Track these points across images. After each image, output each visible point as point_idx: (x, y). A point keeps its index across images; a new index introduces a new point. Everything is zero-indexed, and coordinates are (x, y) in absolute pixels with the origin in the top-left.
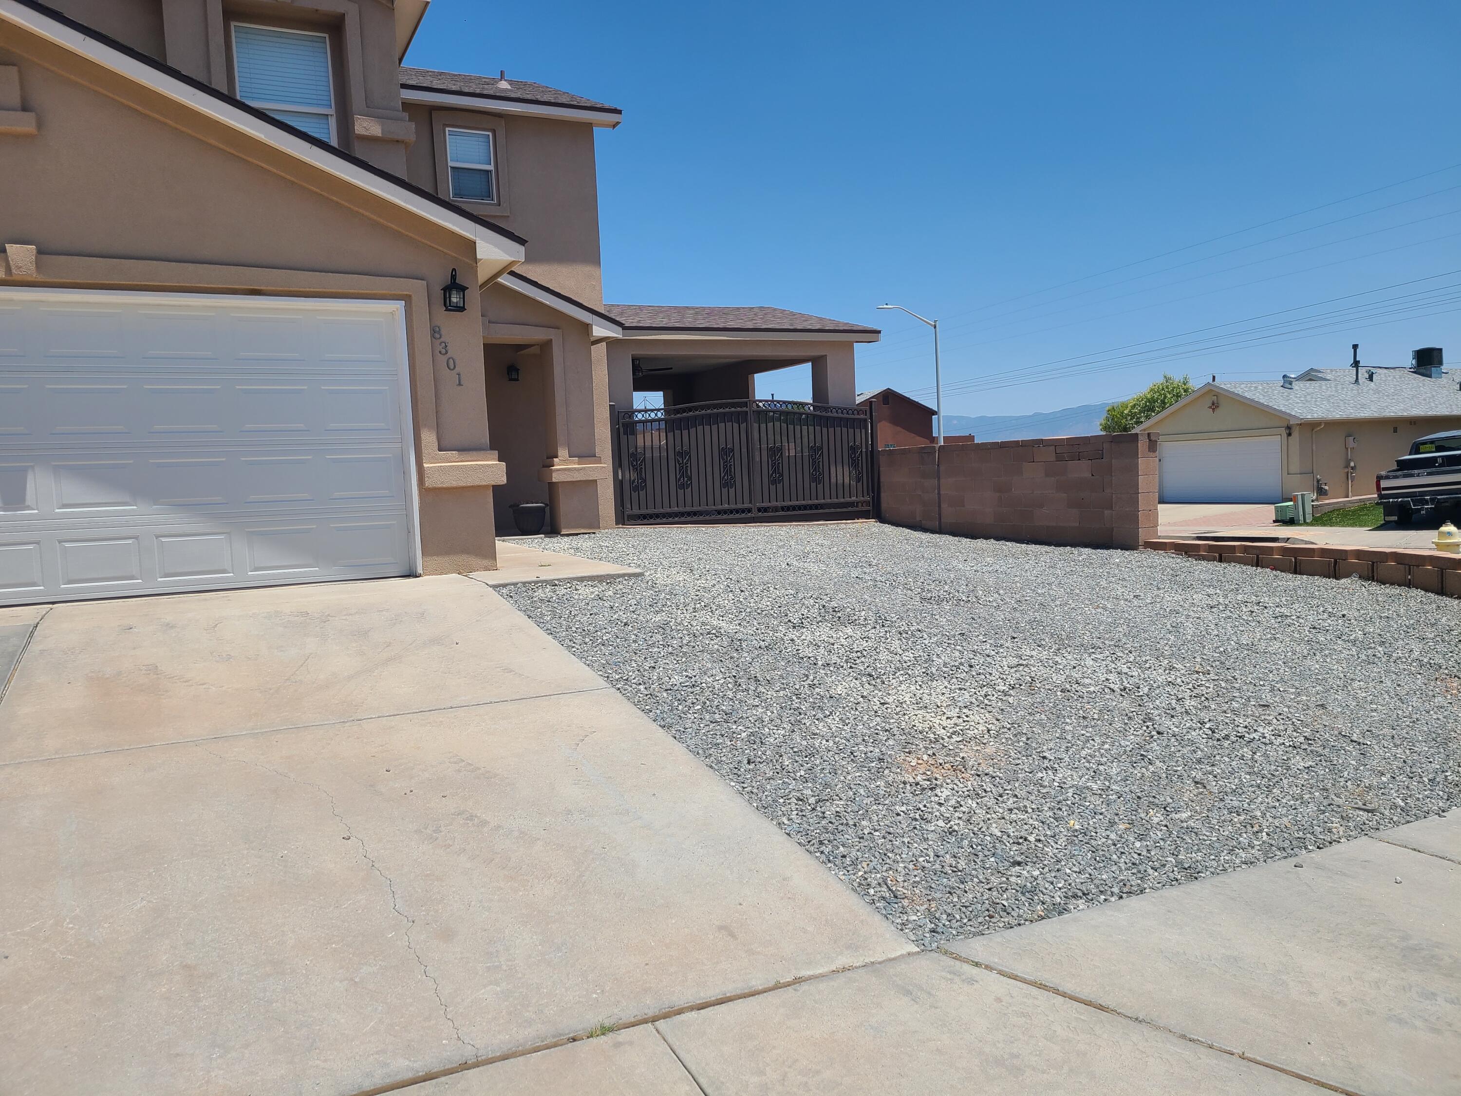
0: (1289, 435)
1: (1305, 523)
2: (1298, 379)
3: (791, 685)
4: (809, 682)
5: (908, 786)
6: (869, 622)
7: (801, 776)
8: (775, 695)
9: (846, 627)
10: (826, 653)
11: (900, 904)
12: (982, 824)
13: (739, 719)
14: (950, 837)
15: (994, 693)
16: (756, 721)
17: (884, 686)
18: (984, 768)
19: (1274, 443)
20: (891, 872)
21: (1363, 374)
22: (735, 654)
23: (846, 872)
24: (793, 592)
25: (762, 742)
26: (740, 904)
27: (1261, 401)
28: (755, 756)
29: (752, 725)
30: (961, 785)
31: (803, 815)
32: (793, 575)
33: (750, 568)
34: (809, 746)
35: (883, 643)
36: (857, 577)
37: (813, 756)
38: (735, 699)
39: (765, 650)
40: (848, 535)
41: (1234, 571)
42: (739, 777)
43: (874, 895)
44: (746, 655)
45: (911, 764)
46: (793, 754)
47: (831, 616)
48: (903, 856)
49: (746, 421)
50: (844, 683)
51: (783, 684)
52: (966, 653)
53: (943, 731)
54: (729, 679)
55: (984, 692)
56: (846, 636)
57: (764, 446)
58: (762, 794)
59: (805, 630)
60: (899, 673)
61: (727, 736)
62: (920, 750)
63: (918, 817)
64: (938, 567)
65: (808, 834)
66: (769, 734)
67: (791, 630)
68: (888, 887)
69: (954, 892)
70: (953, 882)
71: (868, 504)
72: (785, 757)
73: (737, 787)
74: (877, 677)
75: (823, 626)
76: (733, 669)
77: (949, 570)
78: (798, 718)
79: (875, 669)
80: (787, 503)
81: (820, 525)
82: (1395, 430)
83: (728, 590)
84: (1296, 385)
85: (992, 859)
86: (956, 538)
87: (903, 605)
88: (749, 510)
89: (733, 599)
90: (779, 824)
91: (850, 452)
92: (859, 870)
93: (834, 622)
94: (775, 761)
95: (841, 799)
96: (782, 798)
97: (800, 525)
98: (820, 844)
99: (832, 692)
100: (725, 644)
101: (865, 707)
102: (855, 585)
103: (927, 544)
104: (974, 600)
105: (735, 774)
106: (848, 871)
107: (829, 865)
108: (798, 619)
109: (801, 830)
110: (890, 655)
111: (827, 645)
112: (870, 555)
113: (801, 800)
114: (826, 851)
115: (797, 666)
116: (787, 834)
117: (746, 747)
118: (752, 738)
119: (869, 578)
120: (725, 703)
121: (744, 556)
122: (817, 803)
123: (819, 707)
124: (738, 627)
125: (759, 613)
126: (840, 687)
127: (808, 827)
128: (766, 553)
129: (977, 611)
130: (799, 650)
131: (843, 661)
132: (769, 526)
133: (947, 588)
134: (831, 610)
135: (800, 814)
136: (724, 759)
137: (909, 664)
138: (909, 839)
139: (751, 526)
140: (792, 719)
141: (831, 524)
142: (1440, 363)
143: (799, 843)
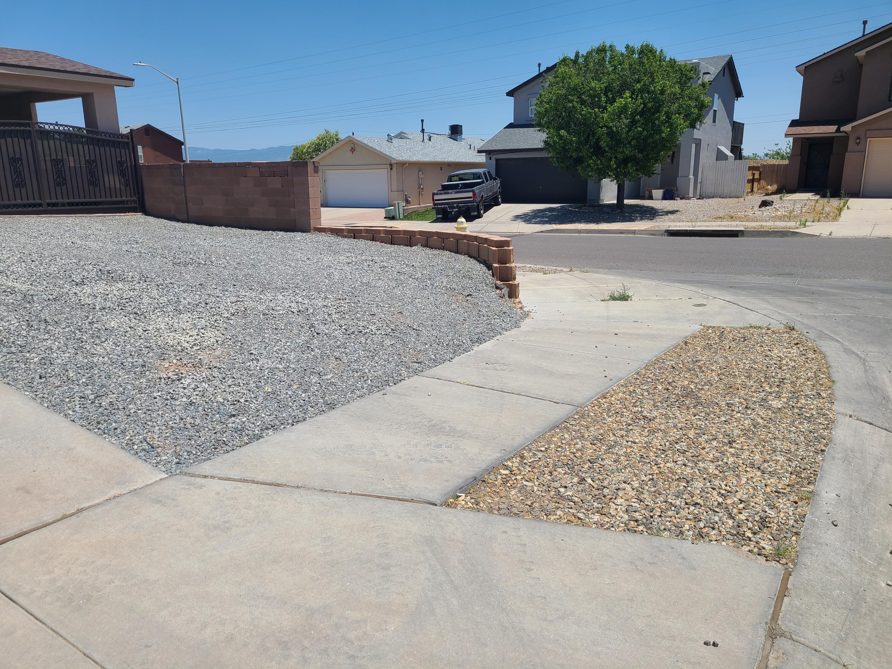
0: (391, 169)
1: (400, 219)
2: (395, 137)
3: (74, 323)
4: (89, 320)
5: (163, 380)
6: (136, 279)
7: (83, 382)
8: (61, 331)
9: (118, 283)
10: (102, 301)
11: (155, 452)
12: (211, 396)
13: (32, 349)
14: (190, 407)
15: (221, 319)
16: (46, 350)
17: (146, 319)
18: (214, 363)
19: (383, 173)
20: (150, 433)
21: (426, 137)
22: (28, 305)
23: (117, 438)
24: (75, 261)
25: (51, 363)
26: (34, 471)
27: (377, 149)
28: (46, 373)
29: (43, 352)
30: (199, 375)
31: (84, 407)
32: (76, 250)
33: (41, 246)
34: (89, 363)
35: (146, 292)
36: (127, 251)
37: (93, 368)
38: (28, 336)
39: (53, 301)
40: (121, 224)
41: (361, 243)
42: (32, 388)
43: (137, 449)
44: (37, 305)
45: (165, 366)
46: (76, 369)
47: (106, 276)
48: (158, 422)
49: (30, 137)
50: (116, 320)
51: (68, 323)
52: (203, 296)
53: (187, 344)
54: (23, 322)
55: (215, 319)
56: (118, 289)
57: (48, 158)
58: (51, 398)
59: (85, 286)
60: (157, 311)
61: (22, 362)
62: (171, 357)
63: (169, 397)
64: (186, 244)
65: (88, 419)
66: (57, 357)
67: (74, 287)
68: (147, 442)
69: (192, 439)
70: (192, 432)
71: (135, 202)
72: (70, 372)
73: (30, 395)
74: (141, 315)
75: (100, 283)
76: (26, 315)
77: (193, 246)
78: (81, 345)
79: (140, 309)
80: (71, 200)
81: (100, 216)
82: (441, 170)
83: (21, 260)
84: (395, 141)
85: (218, 416)
86: (199, 226)
87: (160, 268)
88: (40, 205)
89: (25, 267)
90: (66, 415)
91: (118, 165)
92: (127, 436)
93: (109, 280)
94: (62, 375)
95: (113, 394)
96: (68, 398)
97: (84, 216)
98: (98, 424)
99: (107, 326)
100: (19, 298)
101: (132, 334)
102: (125, 255)
103: (179, 229)
104: (209, 263)
105: (29, 386)
106: (119, 438)
107: (104, 436)
108: (80, 279)
109: (83, 416)
110: (151, 300)
111: (103, 295)
112: (137, 236)
113: (83, 398)
114: (102, 427)
115: (79, 310)
116: (72, 421)
117: (38, 368)
118: (43, 361)
119: (136, 251)
120: (20, 339)
121: (36, 237)
122: (95, 398)
123: (97, 336)
124: (30, 286)
125: (48, 276)
126: (113, 322)
127: (89, 414)
128: (54, 235)
129: (211, 270)
130: (81, 300)
131: (116, 305)
132: (58, 217)
133: (191, 256)
134: (106, 272)
135: (82, 406)
136: (20, 377)
137: (163, 305)
138: (162, 412)
139: (42, 217)
140: (76, 346)
141: (108, 216)
142: (462, 134)
143: (81, 425)
